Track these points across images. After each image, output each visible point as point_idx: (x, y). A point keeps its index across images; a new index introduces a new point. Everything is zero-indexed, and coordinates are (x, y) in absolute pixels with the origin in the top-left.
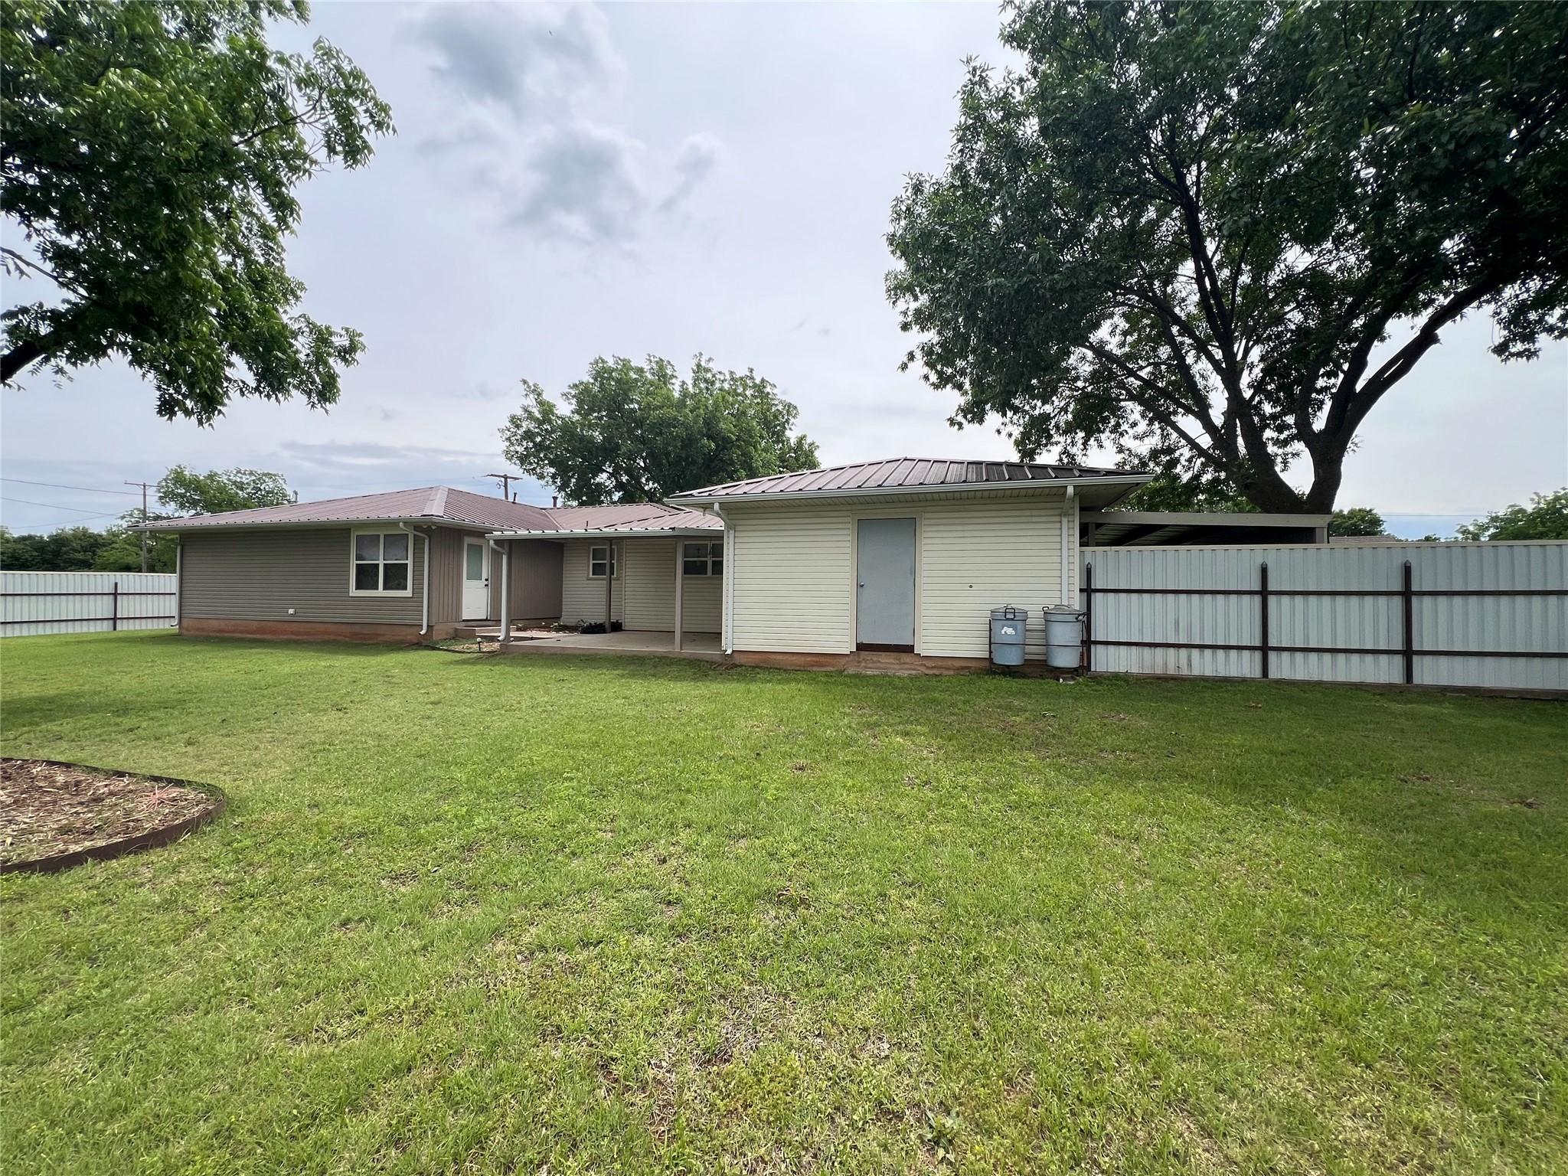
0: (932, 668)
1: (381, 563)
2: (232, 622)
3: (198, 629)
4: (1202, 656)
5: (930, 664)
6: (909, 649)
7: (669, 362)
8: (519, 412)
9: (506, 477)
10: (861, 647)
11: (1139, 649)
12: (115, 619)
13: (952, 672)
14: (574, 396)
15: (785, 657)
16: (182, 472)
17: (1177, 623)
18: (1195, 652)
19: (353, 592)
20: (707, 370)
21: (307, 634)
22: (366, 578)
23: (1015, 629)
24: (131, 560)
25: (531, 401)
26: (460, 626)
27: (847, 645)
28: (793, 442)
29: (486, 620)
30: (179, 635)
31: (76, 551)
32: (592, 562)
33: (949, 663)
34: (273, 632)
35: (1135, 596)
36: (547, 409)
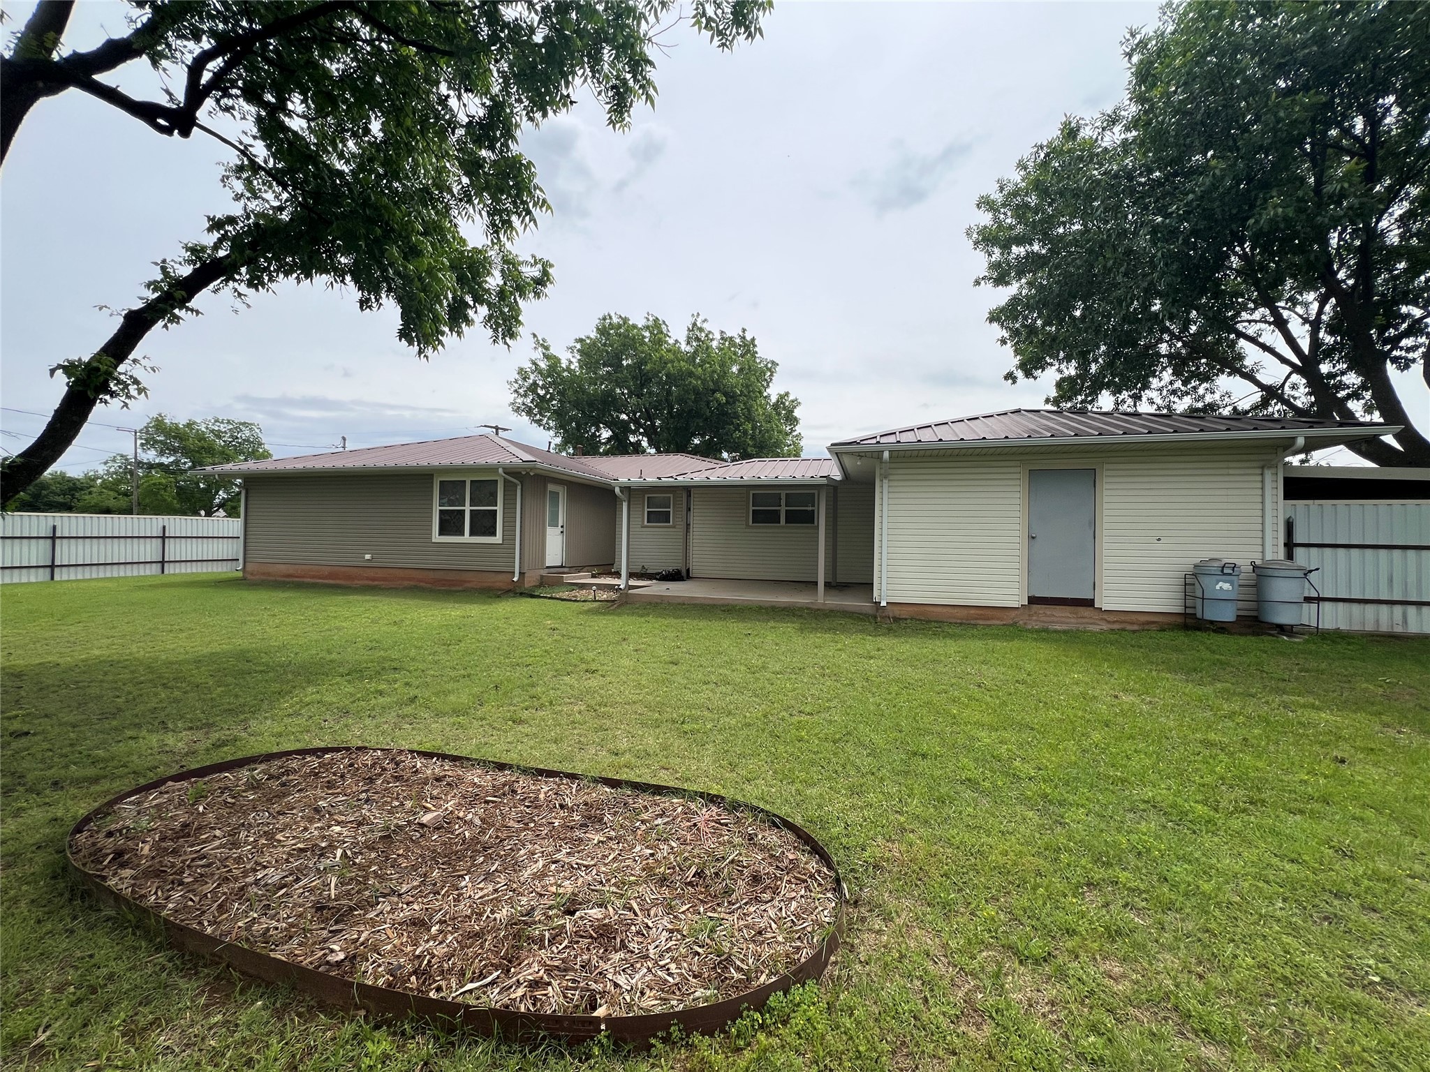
0: (1114, 622)
1: (467, 509)
2: (304, 567)
3: (264, 574)
4: (1420, 614)
5: (1111, 618)
6: (1089, 603)
7: (664, 322)
8: (527, 366)
9: (497, 428)
10: (1033, 600)
11: (1347, 605)
12: (163, 562)
13: (1136, 627)
14: (578, 351)
15: (945, 610)
16: (163, 420)
17: (1391, 580)
18: (1412, 610)
19: (436, 537)
20: (701, 330)
21: (384, 579)
22: (451, 524)
23: (1232, 584)
24: (111, 503)
25: (538, 355)
26: (544, 572)
27: (1016, 598)
28: (774, 399)
29: (562, 567)
30: (244, 579)
31: (55, 494)
32: (646, 510)
33: (1134, 617)
34: (349, 577)
35: (1341, 551)
36: (554, 361)
